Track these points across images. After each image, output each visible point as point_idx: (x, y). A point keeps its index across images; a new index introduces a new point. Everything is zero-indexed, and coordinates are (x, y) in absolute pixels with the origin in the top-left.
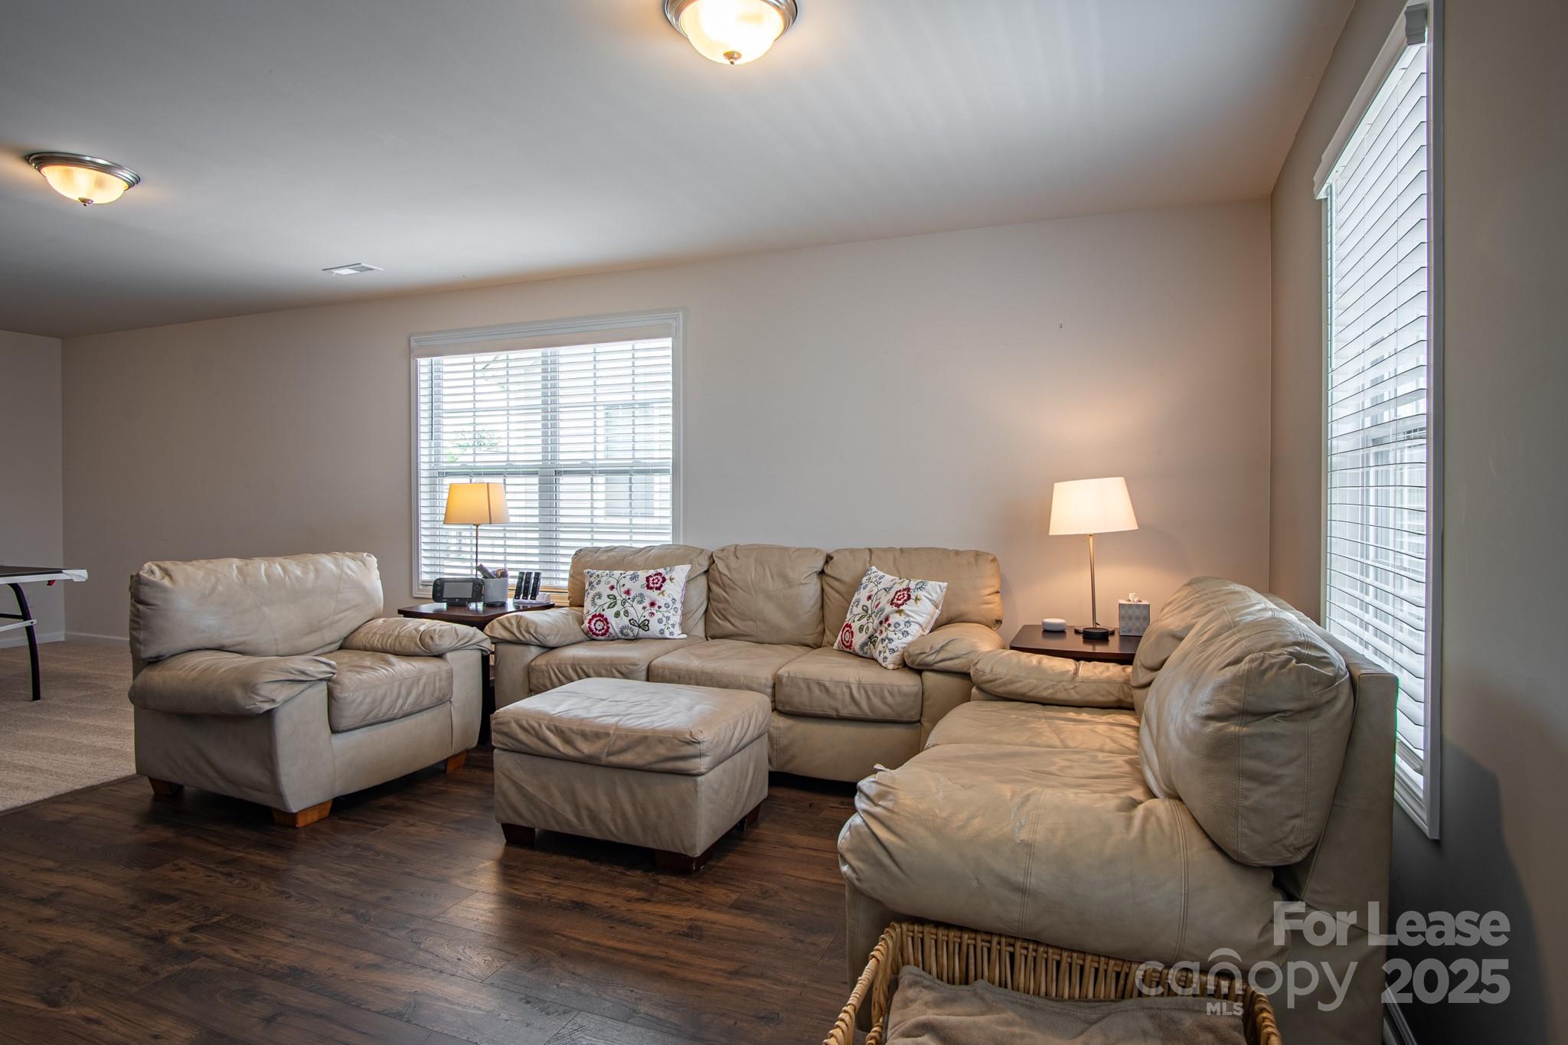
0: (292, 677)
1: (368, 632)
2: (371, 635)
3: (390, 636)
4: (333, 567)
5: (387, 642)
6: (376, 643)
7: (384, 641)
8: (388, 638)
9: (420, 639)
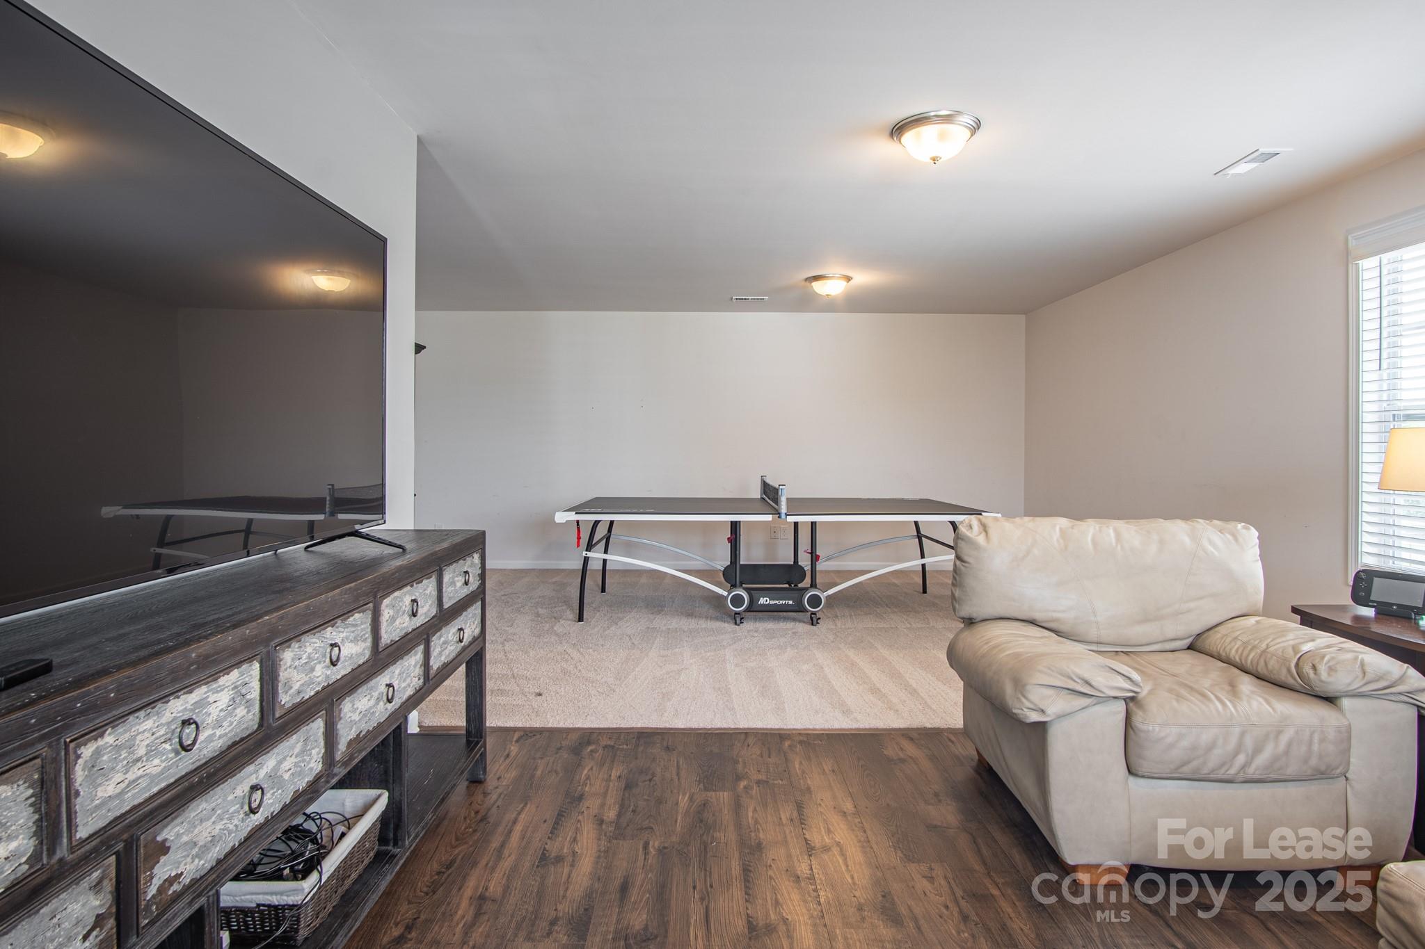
0: (1071, 685)
1: (1226, 635)
2: (1229, 639)
3: (1254, 647)
4: (1187, 540)
5: (1248, 655)
6: (1234, 655)
7: (1245, 654)
8: (1252, 650)
9: (1297, 665)
